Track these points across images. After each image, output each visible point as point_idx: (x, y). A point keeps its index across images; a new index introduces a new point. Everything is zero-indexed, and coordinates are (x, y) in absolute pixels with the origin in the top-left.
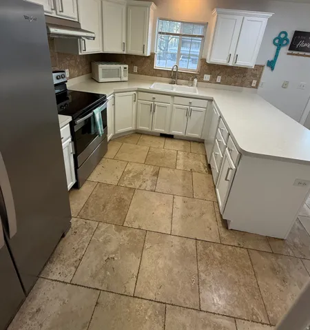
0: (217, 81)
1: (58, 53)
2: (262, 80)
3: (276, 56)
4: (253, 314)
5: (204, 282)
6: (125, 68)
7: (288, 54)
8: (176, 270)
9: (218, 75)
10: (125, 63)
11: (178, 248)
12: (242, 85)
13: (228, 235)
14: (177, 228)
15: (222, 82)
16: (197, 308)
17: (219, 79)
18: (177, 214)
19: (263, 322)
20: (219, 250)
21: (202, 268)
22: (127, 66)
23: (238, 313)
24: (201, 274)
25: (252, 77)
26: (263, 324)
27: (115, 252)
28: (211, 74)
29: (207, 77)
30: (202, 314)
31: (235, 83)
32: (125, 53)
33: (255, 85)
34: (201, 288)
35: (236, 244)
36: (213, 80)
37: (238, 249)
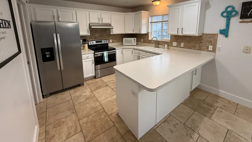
0: (181, 46)
1: (108, 34)
2: (218, 46)
3: (228, 25)
4: (87, 136)
5: (89, 117)
6: (135, 40)
7: (241, 22)
8: (87, 109)
9: (181, 42)
10: (135, 37)
11: (96, 106)
12: (200, 49)
13: (115, 116)
14: (103, 102)
15: (185, 47)
16: (79, 119)
17: (182, 45)
18: (109, 99)
19: (86, 140)
20: (105, 116)
21: (93, 115)
22: (136, 39)
23: (84, 131)
24: (91, 116)
25: (208, 43)
26: (85, 141)
27: (83, 96)
28: (177, 42)
29: (175, 44)
30: (78, 122)
31: (194, 48)
32: (134, 33)
33: (211, 50)
34: (86, 118)
35: (113, 121)
36: (178, 46)
37: (111, 122)
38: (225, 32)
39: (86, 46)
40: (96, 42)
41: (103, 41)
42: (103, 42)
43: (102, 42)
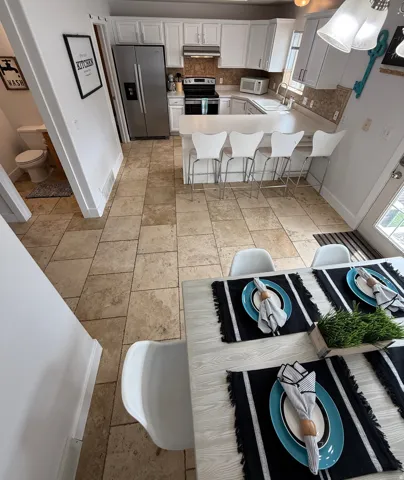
3: (367, 75)
6: (260, 83)
10: (261, 79)
29: (305, 101)
32: (261, 68)
33: (336, 119)
36: (308, 105)
38: (359, 87)
39: (180, 85)
40: (196, 81)
41: (206, 80)
42: (207, 82)
43: (203, 81)
